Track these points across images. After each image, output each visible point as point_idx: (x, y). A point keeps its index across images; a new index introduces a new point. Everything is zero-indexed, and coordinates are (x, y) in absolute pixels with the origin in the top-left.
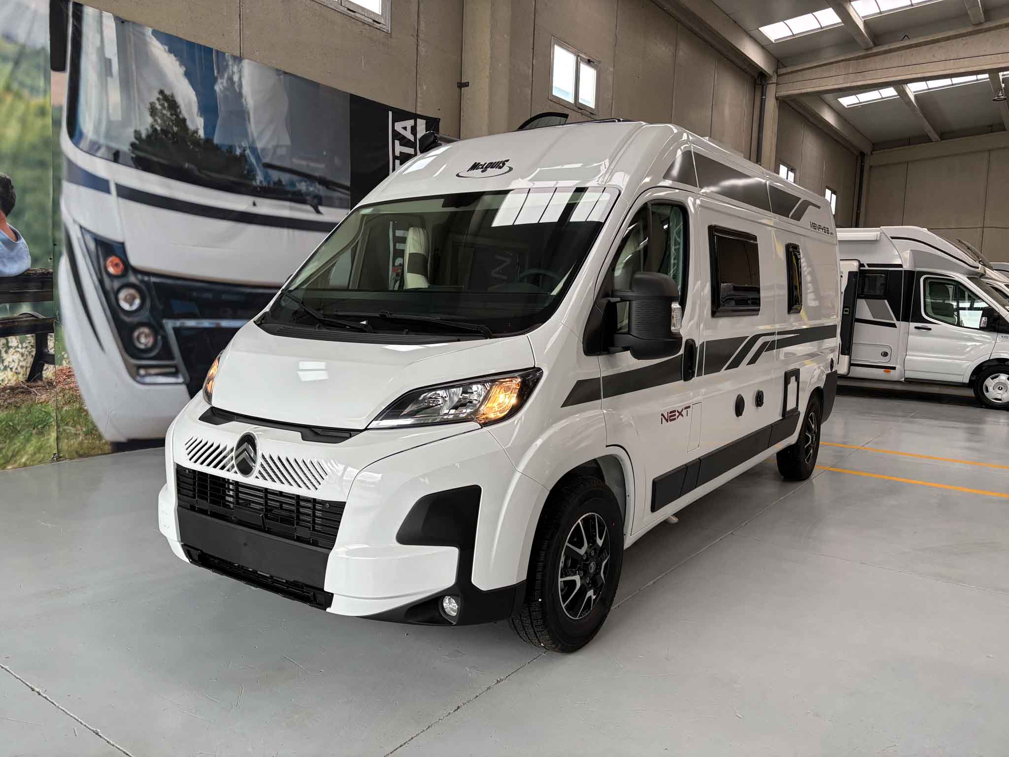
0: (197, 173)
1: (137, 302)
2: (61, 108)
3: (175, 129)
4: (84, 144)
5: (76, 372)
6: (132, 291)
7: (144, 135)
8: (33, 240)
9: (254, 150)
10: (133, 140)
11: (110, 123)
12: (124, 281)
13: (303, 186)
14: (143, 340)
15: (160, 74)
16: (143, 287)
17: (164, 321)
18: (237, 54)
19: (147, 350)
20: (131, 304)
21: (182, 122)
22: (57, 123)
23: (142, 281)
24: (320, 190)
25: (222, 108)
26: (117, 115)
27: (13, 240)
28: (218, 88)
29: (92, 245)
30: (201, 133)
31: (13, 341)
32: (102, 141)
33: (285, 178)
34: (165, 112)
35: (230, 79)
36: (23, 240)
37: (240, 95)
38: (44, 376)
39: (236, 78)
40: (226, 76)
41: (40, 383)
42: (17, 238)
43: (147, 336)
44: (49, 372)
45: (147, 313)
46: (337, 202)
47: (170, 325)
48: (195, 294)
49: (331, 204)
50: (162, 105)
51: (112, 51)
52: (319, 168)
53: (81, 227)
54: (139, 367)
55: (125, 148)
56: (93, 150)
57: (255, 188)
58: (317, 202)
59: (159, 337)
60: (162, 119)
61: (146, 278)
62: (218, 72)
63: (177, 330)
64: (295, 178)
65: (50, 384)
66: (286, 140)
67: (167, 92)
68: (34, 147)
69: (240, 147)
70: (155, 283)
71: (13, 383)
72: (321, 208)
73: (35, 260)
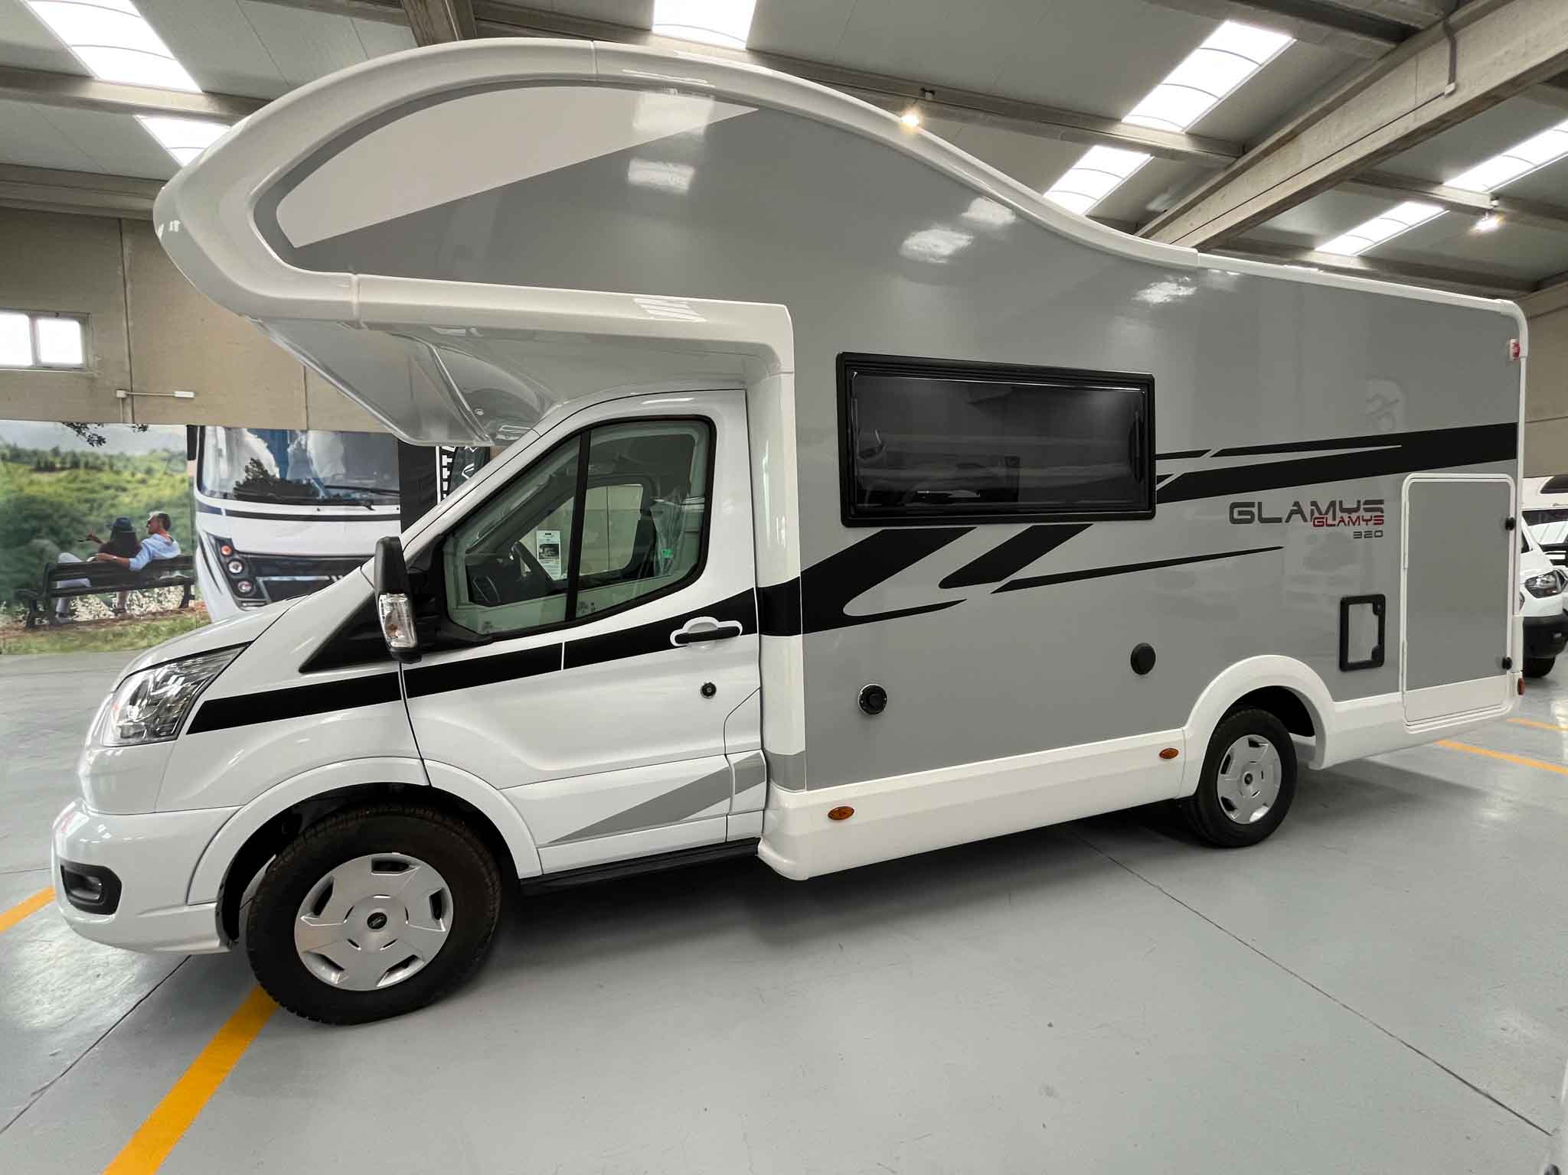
0: (279, 498)
1: (240, 568)
2: (193, 478)
3: (261, 476)
4: (207, 493)
5: (206, 604)
6: (237, 563)
7: (241, 482)
8: (180, 541)
9: (317, 480)
10: (235, 486)
11: (221, 480)
12: (231, 558)
13: (357, 496)
14: (244, 588)
15: (250, 450)
16: (245, 562)
17: (257, 578)
18: (305, 428)
19: (246, 593)
20: (237, 569)
21: (265, 473)
22: (191, 485)
23: (243, 557)
24: (374, 496)
25: (291, 461)
26: (225, 476)
27: (169, 541)
28: (289, 450)
29: (213, 541)
30: (278, 476)
31: (172, 588)
32: (217, 489)
33: (342, 492)
34: (255, 469)
35: (299, 444)
36: (175, 542)
37: (306, 450)
38: (190, 605)
39: (303, 442)
40: (296, 442)
41: (187, 609)
42: (172, 540)
43: (246, 586)
44: (191, 604)
45: (246, 574)
46: (387, 502)
47: (260, 580)
48: (277, 562)
49: (380, 503)
50: (254, 466)
51: (223, 446)
52: (370, 483)
53: (207, 533)
54: (243, 602)
55: (230, 491)
56: (212, 494)
57: (319, 500)
58: (369, 504)
59: (255, 587)
60: (252, 473)
61: (245, 556)
62: (291, 441)
63: (265, 583)
64: (350, 491)
65: (193, 610)
66: (342, 470)
67: (255, 459)
68: (180, 498)
69: (306, 479)
70: (251, 558)
71: (171, 609)
72: (373, 507)
73: (183, 550)
